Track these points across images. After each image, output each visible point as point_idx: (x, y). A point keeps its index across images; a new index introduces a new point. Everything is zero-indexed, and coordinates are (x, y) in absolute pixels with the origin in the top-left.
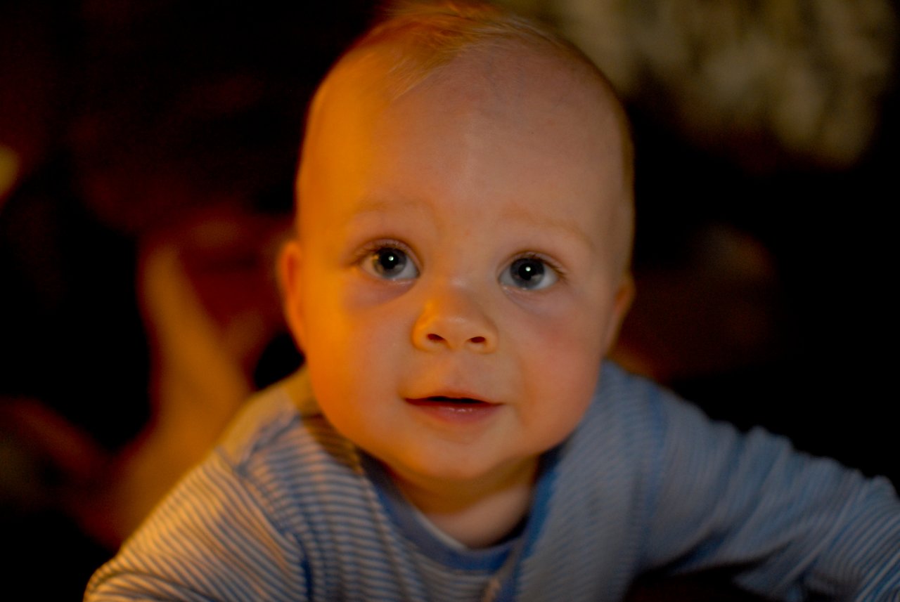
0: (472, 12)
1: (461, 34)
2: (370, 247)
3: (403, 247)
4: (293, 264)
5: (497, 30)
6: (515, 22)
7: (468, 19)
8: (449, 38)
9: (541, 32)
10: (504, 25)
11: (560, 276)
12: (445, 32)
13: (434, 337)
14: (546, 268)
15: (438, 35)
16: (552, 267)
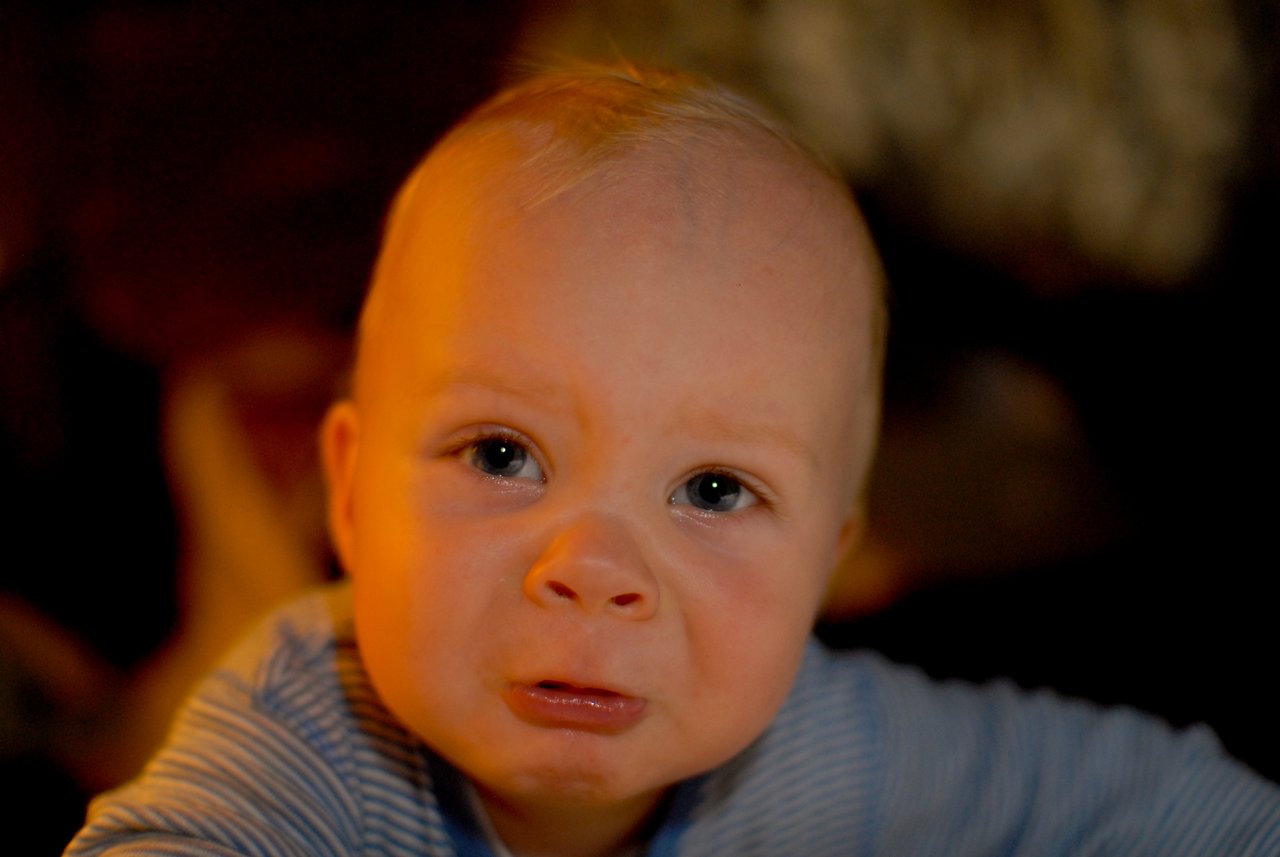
0: (662, 83)
1: (643, 114)
2: (472, 435)
3: (524, 439)
4: (343, 435)
5: (701, 112)
6: (728, 103)
7: (654, 91)
8: (624, 117)
9: (765, 122)
10: (711, 106)
11: (762, 502)
12: (617, 110)
13: (561, 590)
14: (742, 488)
15: (608, 112)
16: (751, 490)
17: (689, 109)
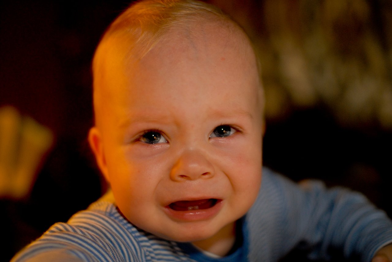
5: (188, 12)
10: (190, 9)
11: (238, 131)
13: (182, 176)
14: (232, 129)
16: (234, 128)
17: (184, 12)
